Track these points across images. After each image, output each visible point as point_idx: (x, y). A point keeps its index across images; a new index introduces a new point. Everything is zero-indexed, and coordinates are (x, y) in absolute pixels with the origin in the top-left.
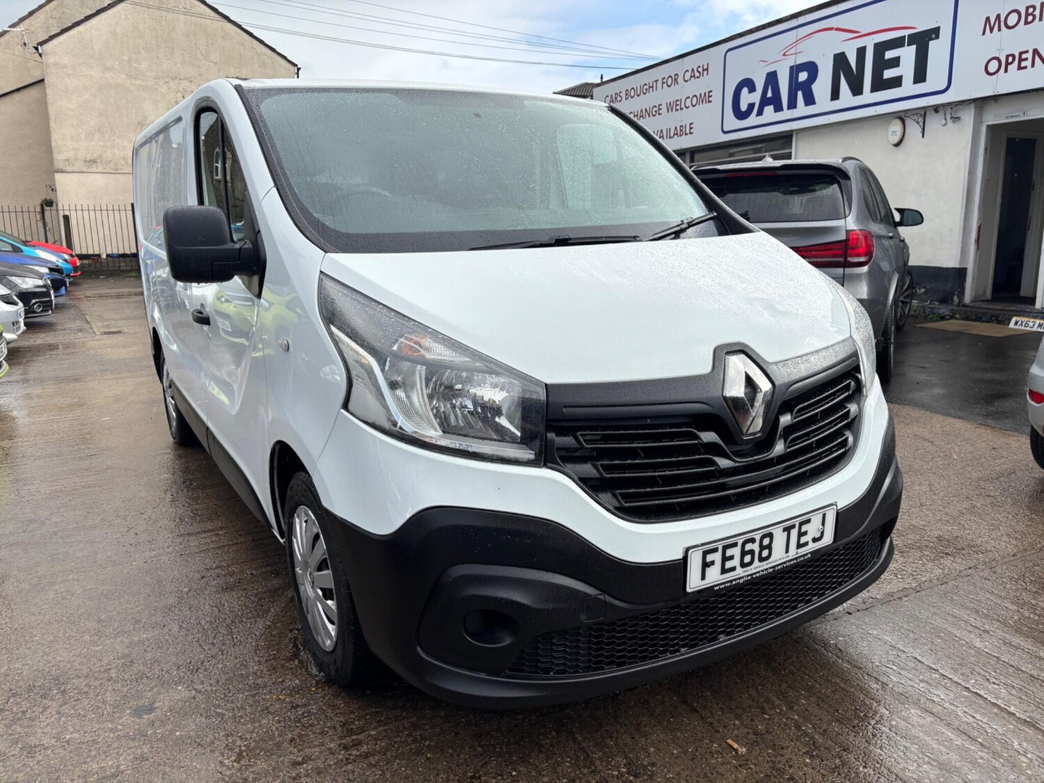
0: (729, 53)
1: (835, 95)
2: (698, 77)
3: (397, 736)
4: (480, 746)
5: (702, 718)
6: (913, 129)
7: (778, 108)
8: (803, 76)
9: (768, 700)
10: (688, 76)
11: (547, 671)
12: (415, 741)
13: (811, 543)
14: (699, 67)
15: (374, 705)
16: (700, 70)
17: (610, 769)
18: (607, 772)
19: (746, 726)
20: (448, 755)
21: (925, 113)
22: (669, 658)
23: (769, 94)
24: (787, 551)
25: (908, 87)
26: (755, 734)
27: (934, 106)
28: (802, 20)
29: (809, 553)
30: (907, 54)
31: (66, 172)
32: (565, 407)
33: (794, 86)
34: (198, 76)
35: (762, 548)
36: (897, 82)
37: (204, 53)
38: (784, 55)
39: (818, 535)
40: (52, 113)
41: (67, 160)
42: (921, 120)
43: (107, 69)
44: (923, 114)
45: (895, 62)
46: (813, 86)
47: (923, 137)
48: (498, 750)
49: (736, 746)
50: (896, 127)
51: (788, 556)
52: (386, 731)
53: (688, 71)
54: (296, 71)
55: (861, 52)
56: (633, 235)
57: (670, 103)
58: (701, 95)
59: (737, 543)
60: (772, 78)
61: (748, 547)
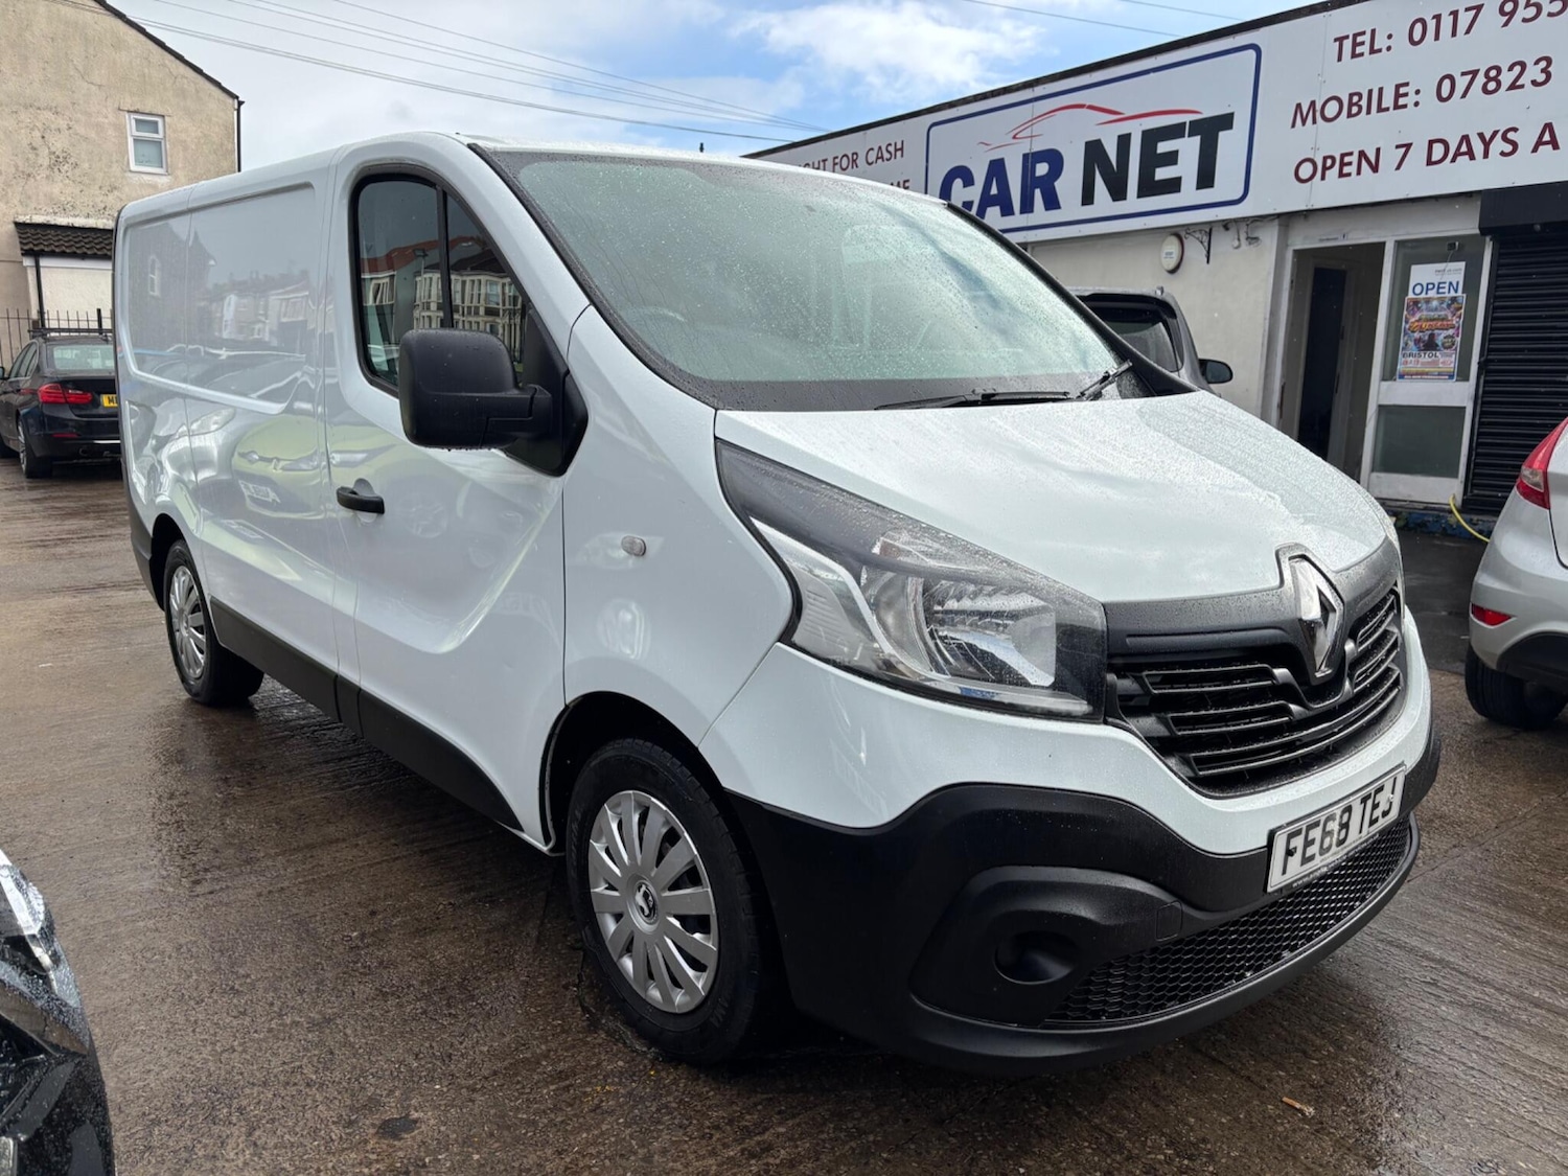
0: (934, 129)
1: (1088, 198)
2: (888, 160)
3: (822, 1132)
5: (1233, 1071)
6: (1195, 250)
7: (1007, 211)
8: (1042, 169)
10: (872, 156)
11: (1096, 1015)
12: (851, 1137)
13: (1380, 819)
14: (890, 145)
15: (759, 1089)
16: (891, 149)
19: (1295, 1077)
21: (1211, 230)
22: (1237, 987)
23: (994, 191)
24: (1360, 831)
25: (1189, 193)
26: (1312, 1086)
27: (1223, 221)
28: (1040, 91)
29: (1378, 832)
30: (1188, 148)
32: (1130, 636)
33: (1029, 182)
34: (70, 106)
35: (1341, 827)
36: (1173, 185)
37: (80, 68)
38: (1014, 137)
39: (1387, 807)
42: (1205, 239)
44: (1208, 230)
45: (1171, 158)
46: (1056, 184)
47: (1208, 262)
48: (980, 1139)
49: (1298, 1106)
50: (1171, 247)
51: (1361, 838)
52: (799, 1125)
53: (872, 149)
54: (236, 107)
55: (1124, 141)
59: (1317, 821)
60: (997, 169)
61: (1329, 826)
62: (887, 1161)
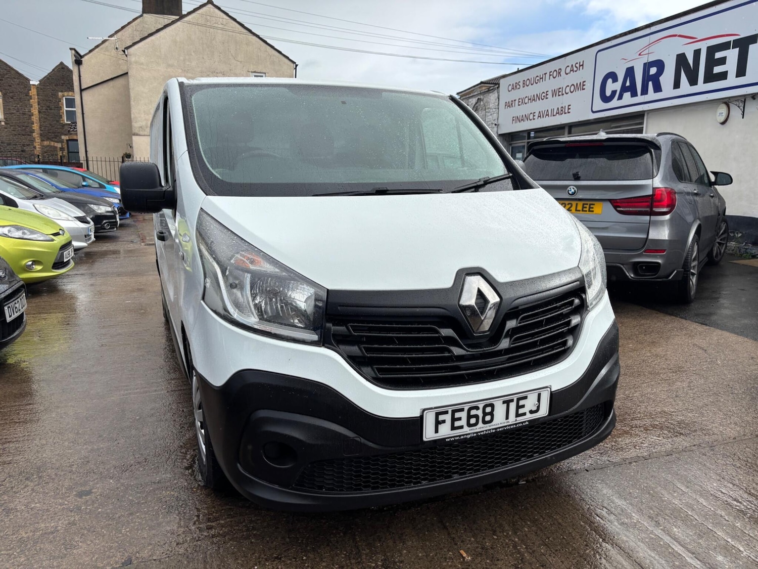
0: (599, 53)
1: (677, 85)
2: (576, 71)
3: (237, 526)
4: (289, 537)
5: (449, 534)
6: (736, 112)
7: (634, 94)
8: (653, 71)
9: (501, 526)
10: (568, 70)
11: (321, 488)
12: (248, 530)
13: (528, 414)
14: (577, 63)
16: (578, 65)
17: (371, 562)
18: (368, 564)
19: (477, 542)
20: (265, 541)
21: (745, 100)
22: (412, 487)
23: (628, 84)
24: (507, 418)
25: (732, 80)
26: (482, 548)
27: (752, 94)
28: (654, 29)
29: (528, 421)
30: (732, 55)
31: (140, 135)
32: (340, 306)
33: (647, 78)
34: (229, 71)
35: (485, 414)
36: (723, 76)
37: (234, 55)
38: (640, 55)
39: (535, 408)
40: (132, 95)
41: (141, 127)
42: (741, 105)
43: (169, 66)
44: (743, 100)
45: (723, 61)
46: (660, 78)
47: (743, 118)
49: (465, 555)
50: (723, 110)
51: (508, 422)
52: (231, 521)
53: (568, 66)
54: (295, 67)
55: (697, 53)
56: (438, 189)
57: (555, 90)
58: (577, 84)
59: (464, 408)
60: (630, 72)
61: (473, 412)
62: (252, 543)
